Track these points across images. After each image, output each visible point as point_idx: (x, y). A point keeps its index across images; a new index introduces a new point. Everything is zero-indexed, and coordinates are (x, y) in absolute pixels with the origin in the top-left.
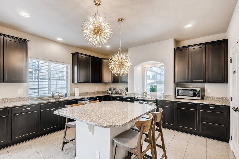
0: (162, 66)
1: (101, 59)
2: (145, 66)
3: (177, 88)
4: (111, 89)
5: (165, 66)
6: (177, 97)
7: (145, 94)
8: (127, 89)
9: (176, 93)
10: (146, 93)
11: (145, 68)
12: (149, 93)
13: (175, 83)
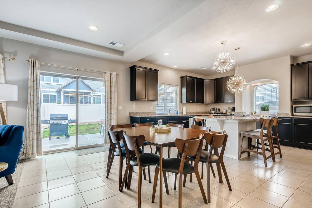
0: (276, 83)
1: (203, 80)
2: (253, 85)
3: (294, 106)
4: (214, 109)
5: (279, 83)
6: (294, 115)
7: (254, 114)
8: (234, 109)
9: (293, 110)
10: (256, 113)
11: (254, 86)
12: (259, 112)
13: (291, 100)
